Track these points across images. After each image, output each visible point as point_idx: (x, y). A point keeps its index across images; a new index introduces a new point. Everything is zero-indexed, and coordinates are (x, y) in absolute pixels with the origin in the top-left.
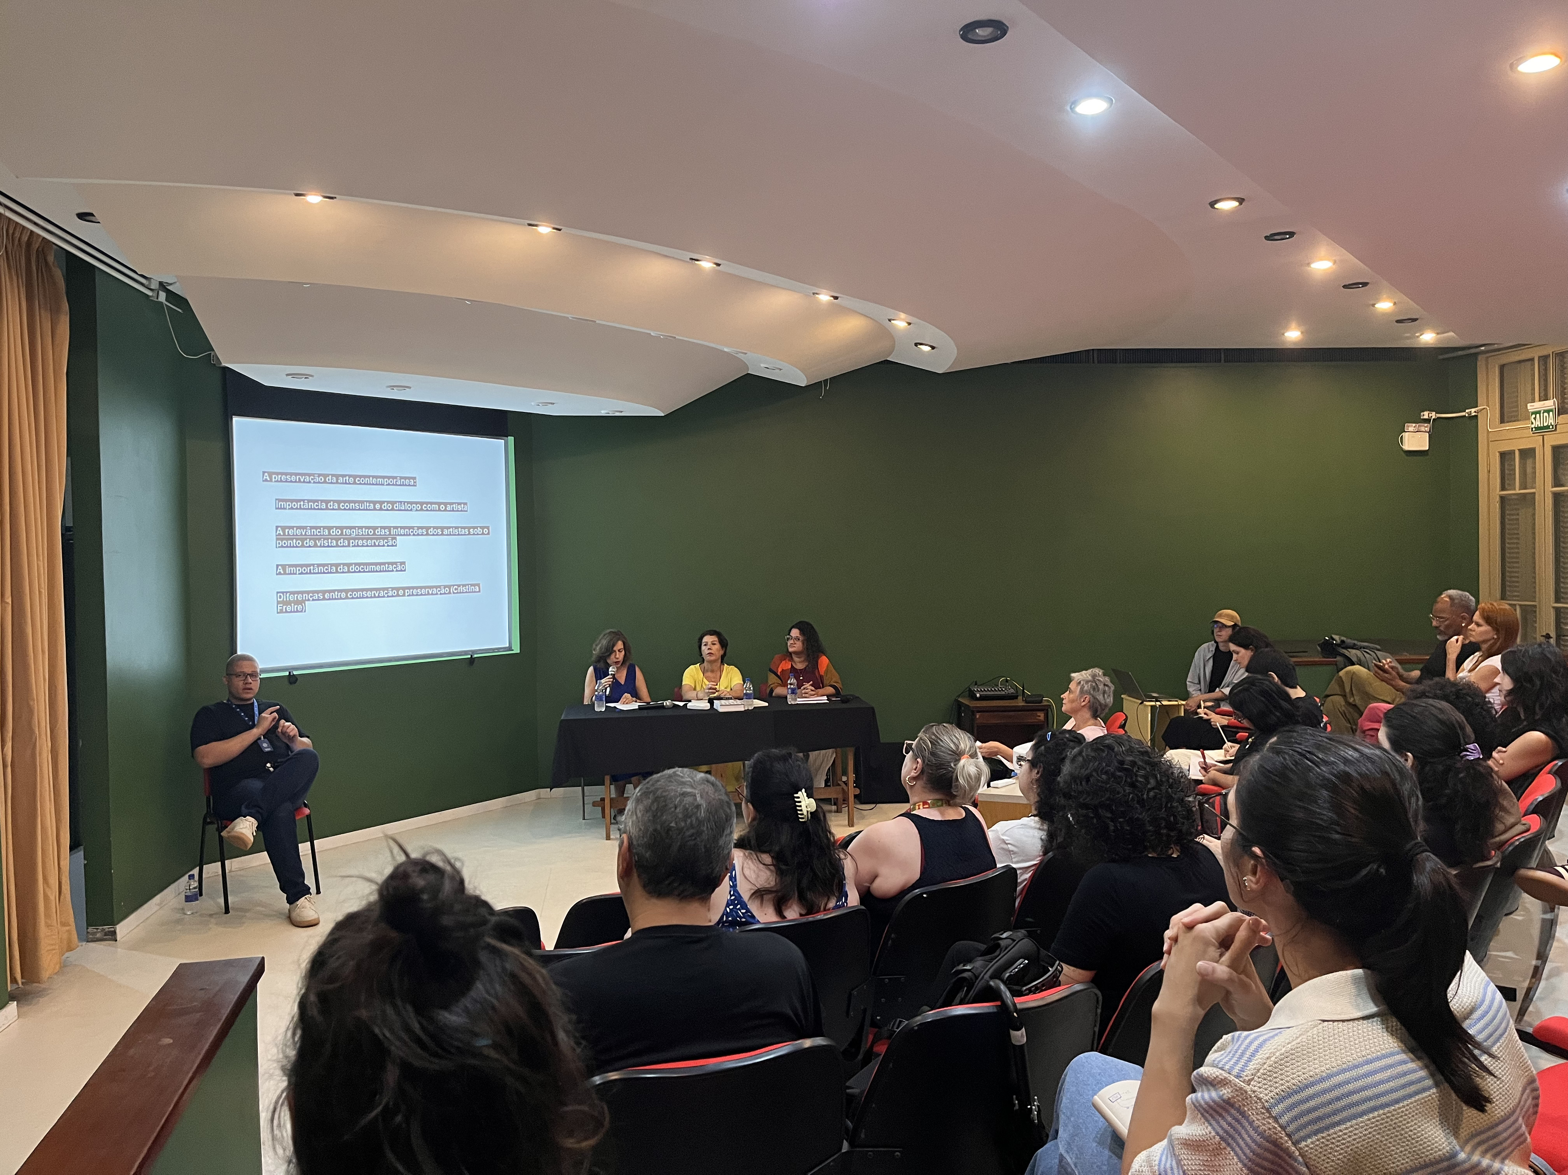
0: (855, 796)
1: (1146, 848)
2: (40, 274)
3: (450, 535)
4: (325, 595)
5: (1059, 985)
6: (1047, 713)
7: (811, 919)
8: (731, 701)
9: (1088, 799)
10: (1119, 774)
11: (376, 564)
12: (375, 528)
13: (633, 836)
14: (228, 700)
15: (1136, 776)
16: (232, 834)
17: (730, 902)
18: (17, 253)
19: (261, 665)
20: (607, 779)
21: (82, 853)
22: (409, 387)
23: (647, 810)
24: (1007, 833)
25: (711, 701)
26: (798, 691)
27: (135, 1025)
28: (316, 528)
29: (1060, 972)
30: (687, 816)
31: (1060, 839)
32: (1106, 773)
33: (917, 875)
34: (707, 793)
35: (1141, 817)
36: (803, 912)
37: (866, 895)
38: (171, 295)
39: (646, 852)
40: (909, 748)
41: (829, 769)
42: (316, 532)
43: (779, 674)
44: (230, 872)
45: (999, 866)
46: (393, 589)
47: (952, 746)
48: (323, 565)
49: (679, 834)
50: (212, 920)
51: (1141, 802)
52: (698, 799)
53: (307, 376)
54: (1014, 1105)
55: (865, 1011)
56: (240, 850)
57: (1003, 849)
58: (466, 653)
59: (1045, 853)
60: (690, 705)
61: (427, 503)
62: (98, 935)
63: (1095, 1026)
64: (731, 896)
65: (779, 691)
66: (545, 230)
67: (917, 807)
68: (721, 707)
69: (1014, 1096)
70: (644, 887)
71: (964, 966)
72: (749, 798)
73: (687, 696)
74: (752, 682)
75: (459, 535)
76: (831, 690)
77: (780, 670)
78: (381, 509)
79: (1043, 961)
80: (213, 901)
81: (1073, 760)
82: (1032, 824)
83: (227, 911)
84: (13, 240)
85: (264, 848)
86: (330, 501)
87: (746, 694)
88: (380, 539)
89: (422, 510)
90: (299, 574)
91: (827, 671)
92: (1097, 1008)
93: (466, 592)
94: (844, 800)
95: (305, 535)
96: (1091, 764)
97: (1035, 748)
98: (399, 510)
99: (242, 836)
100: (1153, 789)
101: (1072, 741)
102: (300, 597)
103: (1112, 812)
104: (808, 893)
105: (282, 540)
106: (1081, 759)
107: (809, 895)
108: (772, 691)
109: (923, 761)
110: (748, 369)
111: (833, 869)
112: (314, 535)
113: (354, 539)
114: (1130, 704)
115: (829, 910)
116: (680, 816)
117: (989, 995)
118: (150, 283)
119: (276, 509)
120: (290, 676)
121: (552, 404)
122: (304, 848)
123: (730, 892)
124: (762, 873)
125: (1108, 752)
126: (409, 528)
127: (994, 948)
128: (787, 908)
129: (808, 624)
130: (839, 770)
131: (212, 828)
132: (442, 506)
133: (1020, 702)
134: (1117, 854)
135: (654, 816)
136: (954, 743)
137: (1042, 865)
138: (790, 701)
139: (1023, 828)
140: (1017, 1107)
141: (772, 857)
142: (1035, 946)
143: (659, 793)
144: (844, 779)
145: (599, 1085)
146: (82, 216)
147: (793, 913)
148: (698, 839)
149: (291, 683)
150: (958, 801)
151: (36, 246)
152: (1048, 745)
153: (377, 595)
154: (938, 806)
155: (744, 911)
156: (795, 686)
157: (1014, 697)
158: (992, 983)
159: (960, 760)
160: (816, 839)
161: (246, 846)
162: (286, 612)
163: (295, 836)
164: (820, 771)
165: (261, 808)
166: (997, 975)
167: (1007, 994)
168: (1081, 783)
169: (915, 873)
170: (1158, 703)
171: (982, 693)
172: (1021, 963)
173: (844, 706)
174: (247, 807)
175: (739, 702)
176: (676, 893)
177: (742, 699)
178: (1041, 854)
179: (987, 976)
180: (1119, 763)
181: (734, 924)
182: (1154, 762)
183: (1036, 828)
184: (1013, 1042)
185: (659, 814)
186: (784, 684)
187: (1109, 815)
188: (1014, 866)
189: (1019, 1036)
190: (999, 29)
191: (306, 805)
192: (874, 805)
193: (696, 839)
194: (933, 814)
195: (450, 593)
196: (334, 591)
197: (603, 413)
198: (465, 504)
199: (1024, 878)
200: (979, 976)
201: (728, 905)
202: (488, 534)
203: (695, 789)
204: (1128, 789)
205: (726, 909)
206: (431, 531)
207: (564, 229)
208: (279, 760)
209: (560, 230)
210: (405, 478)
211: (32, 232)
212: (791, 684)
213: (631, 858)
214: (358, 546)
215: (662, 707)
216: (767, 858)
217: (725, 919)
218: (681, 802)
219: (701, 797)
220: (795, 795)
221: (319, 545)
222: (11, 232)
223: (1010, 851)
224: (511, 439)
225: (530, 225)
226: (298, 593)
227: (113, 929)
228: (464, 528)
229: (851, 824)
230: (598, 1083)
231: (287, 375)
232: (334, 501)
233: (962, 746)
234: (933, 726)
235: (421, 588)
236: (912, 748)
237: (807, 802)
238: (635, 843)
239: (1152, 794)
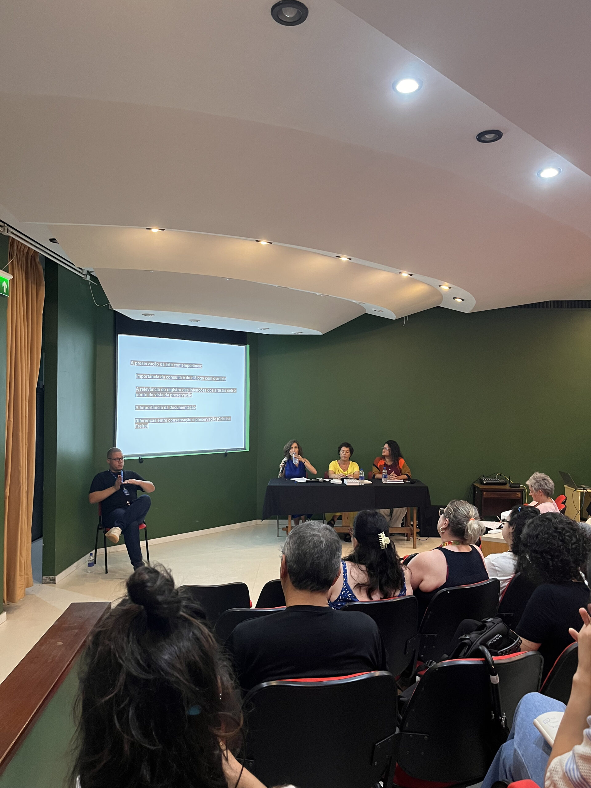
0: (417, 533)
1: (571, 577)
2: (32, 268)
3: (218, 392)
4: (158, 420)
5: (520, 651)
6: (522, 493)
7: (385, 601)
8: (353, 480)
9: (537, 548)
10: (555, 534)
11: (182, 406)
12: (182, 388)
13: (288, 556)
14: (110, 470)
15: (565, 536)
16: (110, 535)
17: (343, 589)
18: (22, 258)
19: (124, 453)
20: (290, 517)
21: (42, 540)
22: (199, 321)
23: (295, 543)
24: (494, 560)
25: (342, 480)
26: (388, 476)
27: (47, 634)
28: (155, 388)
29: (520, 644)
30: (314, 547)
31: (524, 566)
32: (548, 533)
33: (445, 581)
34: (327, 535)
35: (568, 558)
36: (382, 597)
37: (417, 590)
38: (91, 276)
39: (294, 565)
40: (442, 512)
41: (404, 518)
42: (155, 390)
43: (378, 467)
44: (109, 553)
45: (490, 578)
46: (190, 418)
47: (465, 513)
48: (157, 406)
49: (311, 556)
50: (100, 577)
51: (568, 550)
52: (322, 538)
53: (152, 315)
54: (492, 716)
55: (415, 651)
56: (114, 543)
57: (493, 569)
58: (223, 450)
59: (516, 572)
60: (332, 481)
61: (207, 377)
62: (48, 581)
63: (540, 675)
64: (344, 586)
65: (378, 476)
66: (264, 243)
67: (445, 544)
68: (347, 482)
69: (492, 712)
70: (293, 583)
71: (465, 636)
72: (355, 535)
73: (331, 476)
74: (364, 471)
75: (222, 392)
76: (406, 477)
77: (379, 465)
78: (185, 379)
79: (510, 636)
80: (100, 567)
81: (529, 526)
82: (509, 556)
83: (107, 572)
84: (20, 252)
85: (124, 543)
86: (161, 375)
87: (361, 477)
88: (184, 393)
89: (204, 380)
90: (146, 410)
91: (403, 466)
92: (541, 665)
93: (224, 420)
94: (411, 534)
95: (149, 391)
96: (539, 528)
97: (512, 515)
98: (193, 380)
99: (114, 536)
100: (574, 543)
101: (533, 512)
102: (146, 421)
103: (552, 556)
104: (385, 587)
105: (138, 393)
106: (533, 525)
107: (385, 588)
108: (374, 476)
109: (449, 520)
110: (366, 312)
111: (399, 575)
112: (153, 391)
113: (172, 393)
114: (569, 490)
115: (396, 597)
116: (312, 547)
117: (478, 654)
118: (83, 271)
119: (136, 378)
120: (140, 459)
121: (268, 329)
122: (143, 544)
123: (344, 584)
124: (360, 575)
125: (548, 522)
126: (198, 388)
127: (482, 627)
128: (373, 594)
129: (394, 442)
130: (409, 518)
131: (101, 531)
132: (214, 378)
133: (507, 487)
134: (554, 579)
135: (298, 546)
136: (466, 511)
137: (514, 579)
138: (384, 482)
139: (504, 558)
140: (493, 718)
141: (367, 567)
142: (506, 627)
143: (301, 534)
144: (412, 523)
145: (266, 687)
146: (52, 240)
147: (376, 597)
148: (321, 560)
149: (140, 462)
150: (468, 542)
151: (31, 254)
152: (519, 514)
153: (182, 421)
154: (457, 544)
155: (350, 594)
156: (386, 474)
157: (504, 484)
158: (480, 648)
159: (469, 520)
160: (389, 559)
161: (116, 541)
162: (139, 428)
163: (139, 539)
164: (399, 519)
165: (123, 523)
166: (484, 643)
167: (488, 654)
168: (533, 538)
169: (442, 578)
170: (585, 491)
171: (487, 481)
172: (498, 637)
173: (412, 485)
174: (117, 522)
175: (357, 481)
176: (309, 588)
177: (358, 479)
178: (514, 573)
179: (478, 643)
180: (555, 529)
181: (345, 600)
182: (575, 529)
183: (511, 559)
184: (492, 682)
185: (301, 545)
186: (381, 473)
187: (550, 557)
188: (498, 578)
189: (495, 679)
190: (498, 135)
191: (144, 523)
192: (427, 538)
193: (319, 559)
194: (454, 549)
195: (216, 421)
196: (162, 418)
197: (292, 333)
198: (225, 377)
199: (504, 585)
200: (474, 642)
201: (342, 591)
202: (236, 392)
203: (320, 533)
204: (560, 543)
205: (341, 593)
206: (209, 390)
207: (273, 243)
208: (133, 500)
209: (271, 243)
210: (197, 364)
211: (29, 248)
212: (384, 473)
213: (286, 567)
214: (174, 397)
215: (318, 481)
216: (363, 567)
217: (340, 598)
218: (312, 539)
219: (323, 537)
220: (379, 535)
221: (155, 396)
222: (19, 247)
223: (496, 570)
224: (248, 346)
225: (257, 241)
226: (145, 419)
227: (54, 578)
228: (224, 389)
229: (415, 547)
230: (265, 686)
231: (143, 314)
232: (163, 375)
233: (471, 513)
234: (455, 501)
235: (203, 418)
236: (443, 513)
237: (385, 539)
238: (288, 560)
239: (574, 546)
